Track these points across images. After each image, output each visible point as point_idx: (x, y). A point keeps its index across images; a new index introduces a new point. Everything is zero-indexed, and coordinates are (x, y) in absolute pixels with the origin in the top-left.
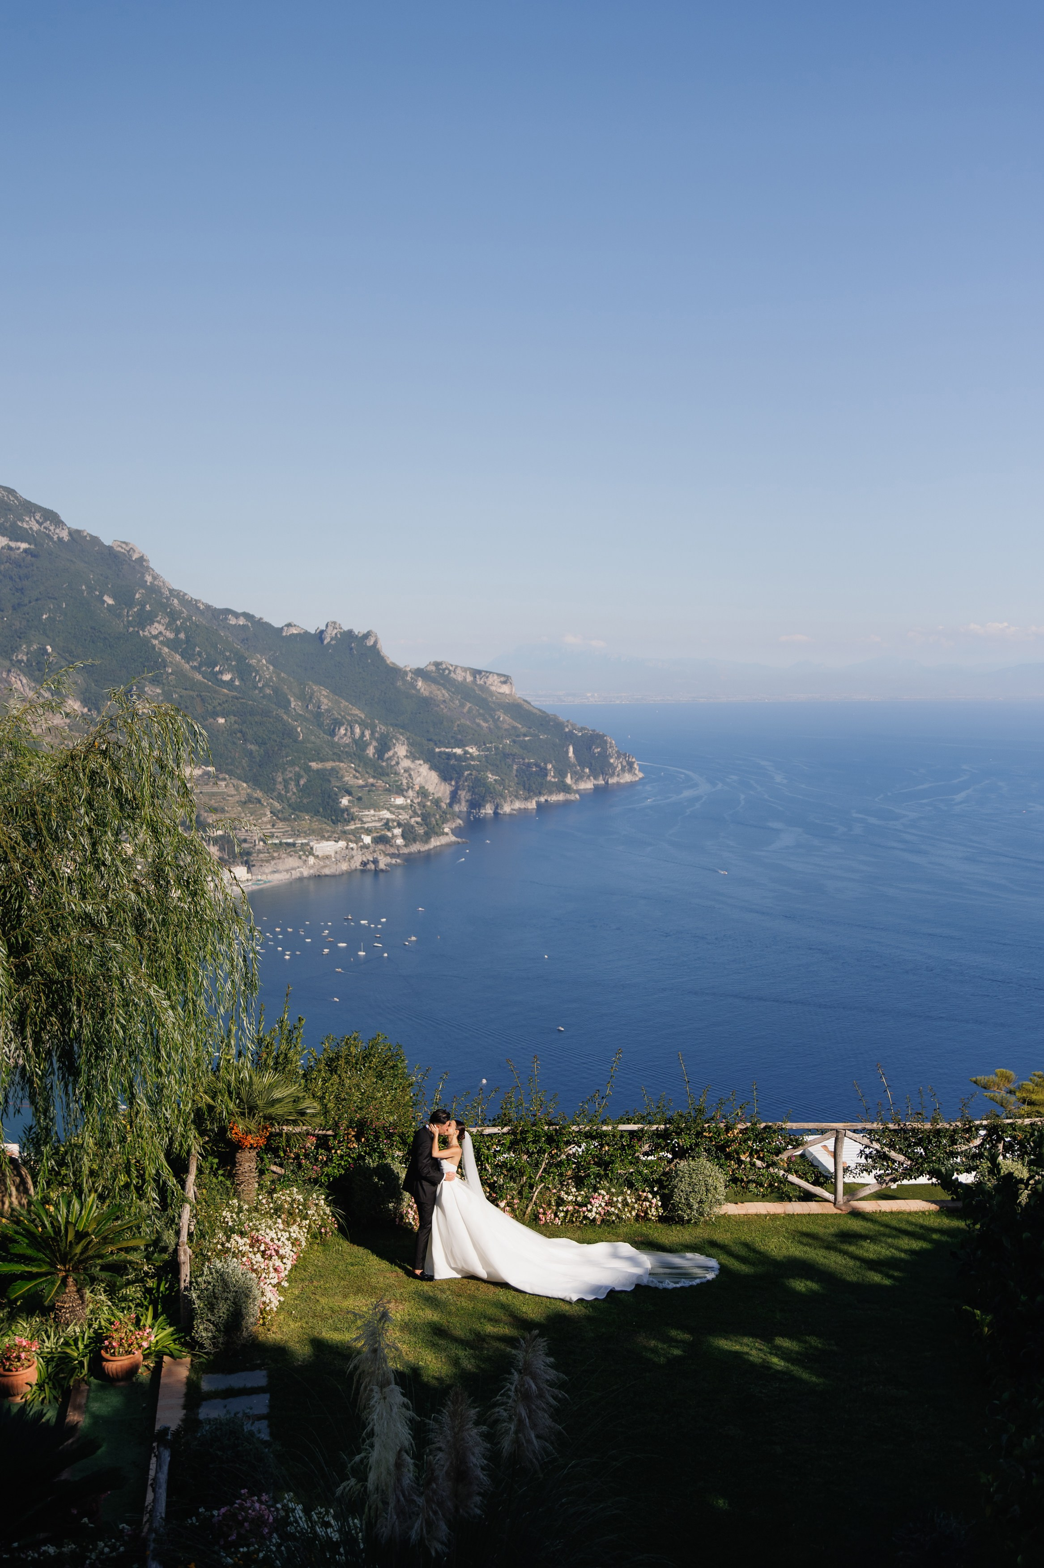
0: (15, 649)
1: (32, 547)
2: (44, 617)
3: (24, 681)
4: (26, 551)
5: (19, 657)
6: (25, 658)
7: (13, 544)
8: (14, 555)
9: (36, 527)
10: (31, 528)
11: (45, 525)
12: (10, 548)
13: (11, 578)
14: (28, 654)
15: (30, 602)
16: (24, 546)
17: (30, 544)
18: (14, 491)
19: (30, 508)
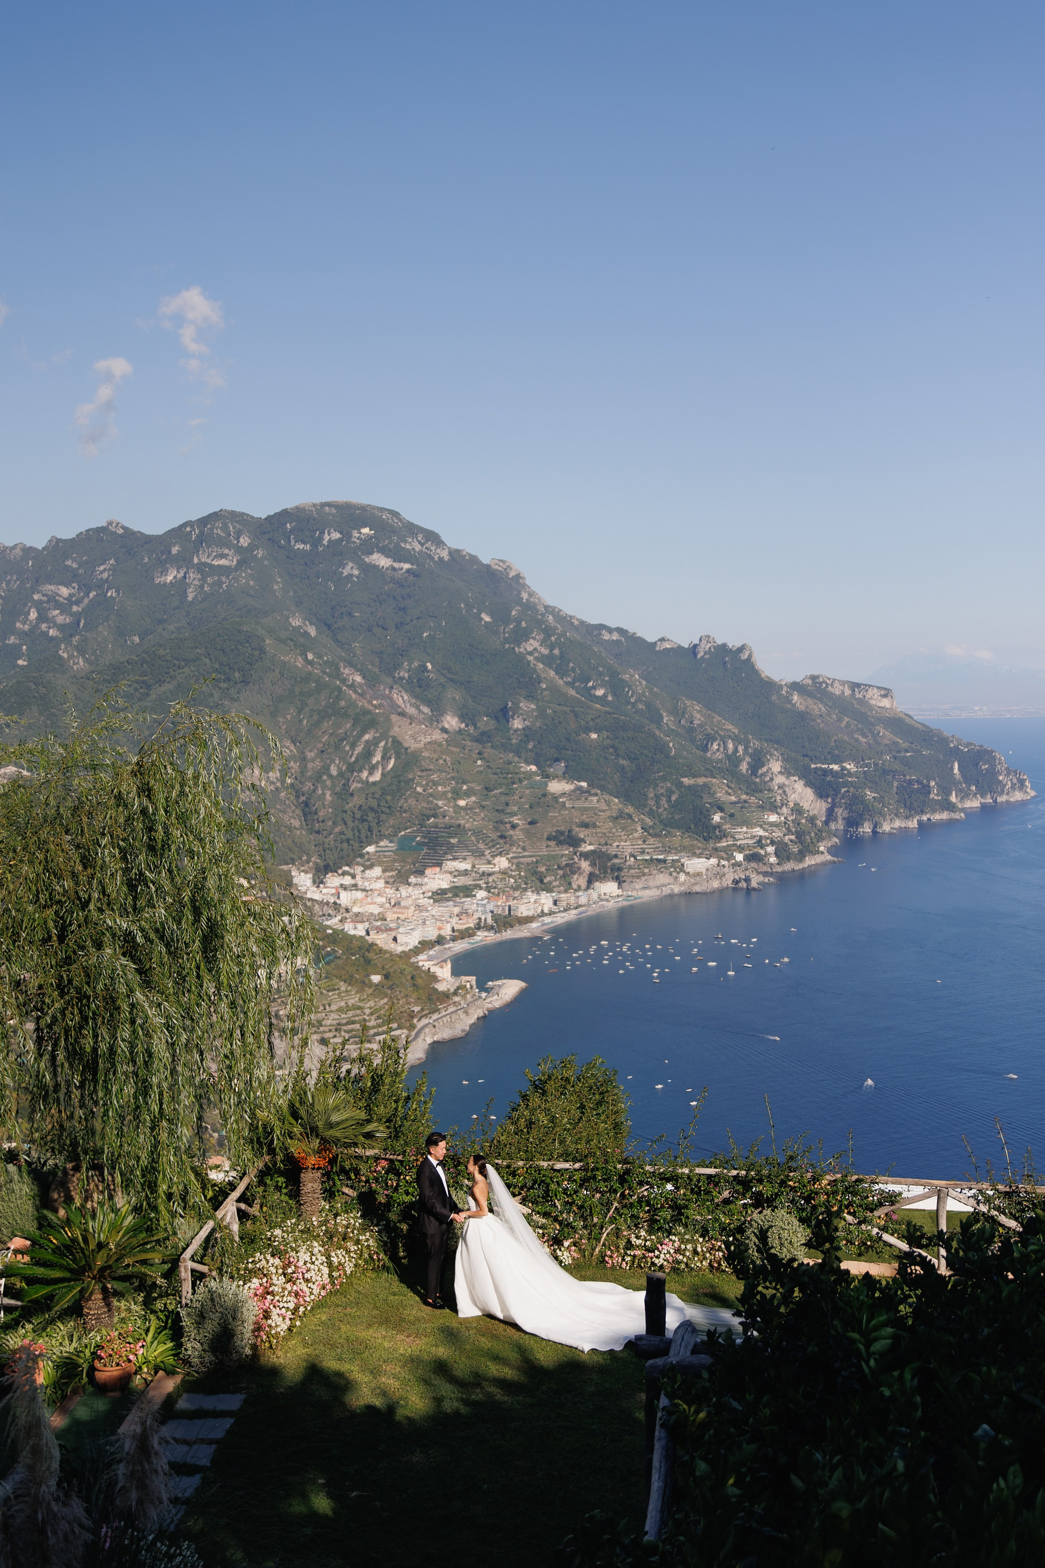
0: (397, 667)
1: (415, 567)
2: (425, 635)
3: (406, 698)
4: (408, 571)
5: (401, 674)
6: (406, 675)
7: (396, 565)
8: (398, 575)
9: (418, 548)
10: (413, 549)
11: (426, 545)
12: (394, 569)
13: (394, 598)
14: (409, 671)
15: (412, 621)
16: (407, 566)
17: (412, 564)
18: (398, 513)
19: (412, 529)
